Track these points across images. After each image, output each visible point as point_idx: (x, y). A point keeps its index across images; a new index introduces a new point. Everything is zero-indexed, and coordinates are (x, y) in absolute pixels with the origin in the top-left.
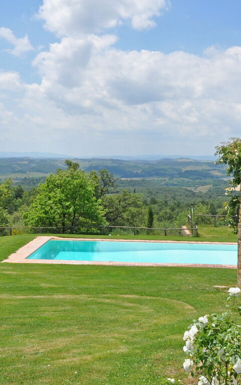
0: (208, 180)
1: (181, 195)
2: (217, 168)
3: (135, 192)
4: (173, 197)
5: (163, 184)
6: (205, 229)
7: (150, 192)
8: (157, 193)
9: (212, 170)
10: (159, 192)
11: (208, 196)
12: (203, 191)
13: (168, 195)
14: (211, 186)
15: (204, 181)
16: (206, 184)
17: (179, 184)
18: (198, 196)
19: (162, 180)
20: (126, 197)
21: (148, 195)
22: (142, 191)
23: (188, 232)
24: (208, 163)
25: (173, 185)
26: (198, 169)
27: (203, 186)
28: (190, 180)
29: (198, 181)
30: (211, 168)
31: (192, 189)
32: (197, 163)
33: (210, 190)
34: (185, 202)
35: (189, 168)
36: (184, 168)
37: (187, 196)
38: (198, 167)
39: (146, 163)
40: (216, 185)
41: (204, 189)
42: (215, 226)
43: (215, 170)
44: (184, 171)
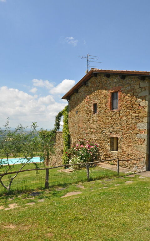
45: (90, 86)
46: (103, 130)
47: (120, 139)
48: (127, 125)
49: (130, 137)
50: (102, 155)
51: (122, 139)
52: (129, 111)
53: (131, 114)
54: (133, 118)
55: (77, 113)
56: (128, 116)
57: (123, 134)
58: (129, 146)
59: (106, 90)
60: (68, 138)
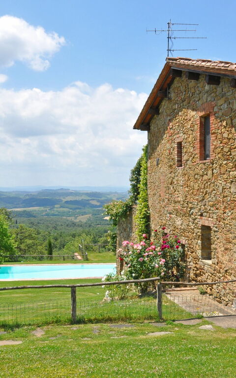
0: (87, 210)
1: (62, 225)
2: (95, 198)
3: (16, 223)
4: (55, 227)
5: (44, 214)
6: (92, 255)
7: (32, 223)
8: (39, 223)
9: (91, 200)
10: (41, 222)
11: (88, 225)
12: (82, 220)
13: (49, 225)
14: (91, 215)
15: (84, 211)
16: (85, 213)
17: (59, 214)
18: (78, 226)
19: (43, 211)
20: (22, 231)
21: (30, 225)
22: (23, 222)
23: (79, 257)
24: (88, 193)
25: (53, 215)
26: (77, 199)
27: (82, 215)
28: (71, 210)
29: (78, 211)
30: (90, 198)
31: (72, 219)
32: (76, 194)
33: (89, 220)
34: (66, 231)
35: (69, 198)
36: (64, 198)
37: (67, 226)
38: (77, 197)
39: (27, 194)
40: (96, 215)
41: (83, 219)
42: (99, 253)
43: (94, 200)
44: (64, 202)
45: (173, 99)
46: (191, 208)
47: (215, 231)
48: (224, 197)
49: (228, 229)
50: (191, 268)
51: (217, 232)
52: (226, 164)
53: (230, 172)
54: (232, 182)
55: (158, 164)
56: (225, 176)
57: (219, 219)
58: (226, 249)
59: (193, 110)
60: (146, 222)
